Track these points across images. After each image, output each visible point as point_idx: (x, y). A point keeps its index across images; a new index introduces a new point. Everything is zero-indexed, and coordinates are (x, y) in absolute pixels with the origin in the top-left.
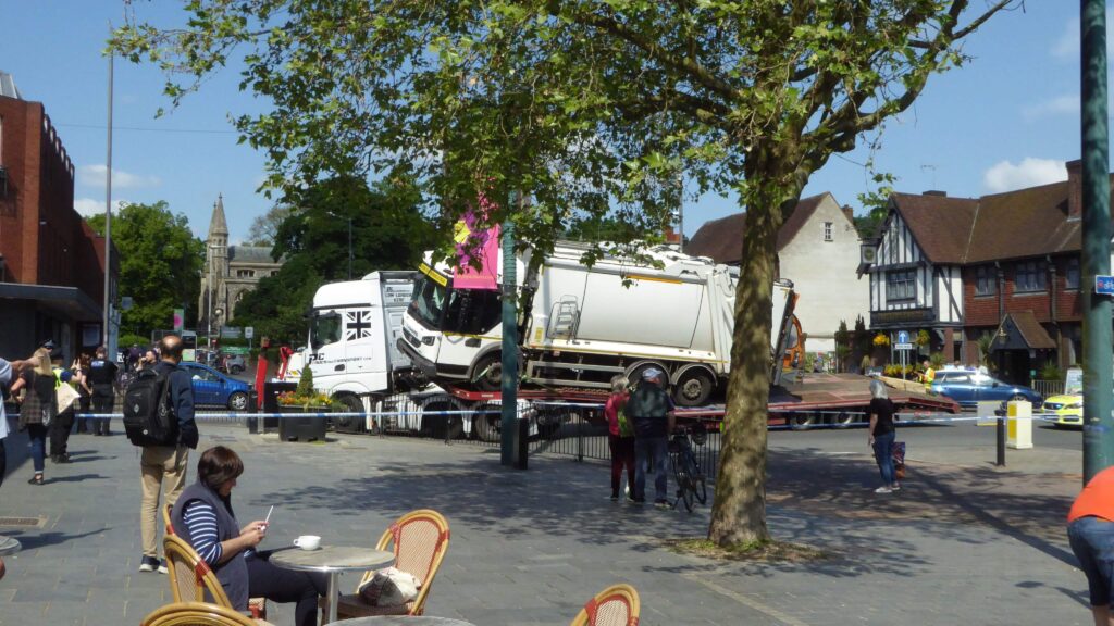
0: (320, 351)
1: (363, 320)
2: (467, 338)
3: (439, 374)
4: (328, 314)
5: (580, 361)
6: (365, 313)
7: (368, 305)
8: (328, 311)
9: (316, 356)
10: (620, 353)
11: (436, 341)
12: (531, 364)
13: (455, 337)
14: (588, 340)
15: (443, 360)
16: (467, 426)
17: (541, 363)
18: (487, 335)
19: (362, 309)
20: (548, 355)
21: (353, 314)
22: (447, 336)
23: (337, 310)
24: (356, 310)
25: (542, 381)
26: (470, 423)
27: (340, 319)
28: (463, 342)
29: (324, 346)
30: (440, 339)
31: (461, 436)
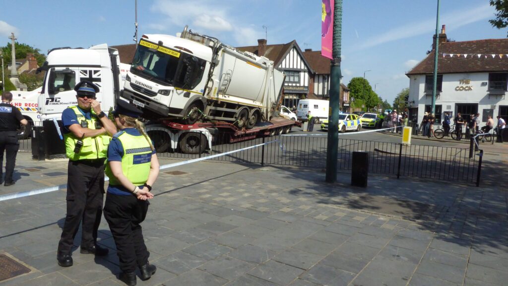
0: (56, 96)
1: (94, 76)
2: (185, 92)
3: (169, 114)
4: (64, 70)
5: (225, 106)
6: (96, 72)
7: (99, 66)
8: (64, 68)
9: (53, 99)
10: (238, 103)
11: (171, 92)
12: (209, 108)
13: (180, 91)
14: (229, 95)
15: (172, 106)
16: (174, 145)
17: (213, 108)
18: (192, 90)
19: (93, 69)
20: (216, 103)
21: (86, 72)
22: (176, 90)
23: (70, 68)
24: (88, 69)
25: (211, 117)
26: (176, 143)
27: (75, 74)
28: (183, 94)
29: (60, 93)
30: (173, 91)
31: (170, 150)
